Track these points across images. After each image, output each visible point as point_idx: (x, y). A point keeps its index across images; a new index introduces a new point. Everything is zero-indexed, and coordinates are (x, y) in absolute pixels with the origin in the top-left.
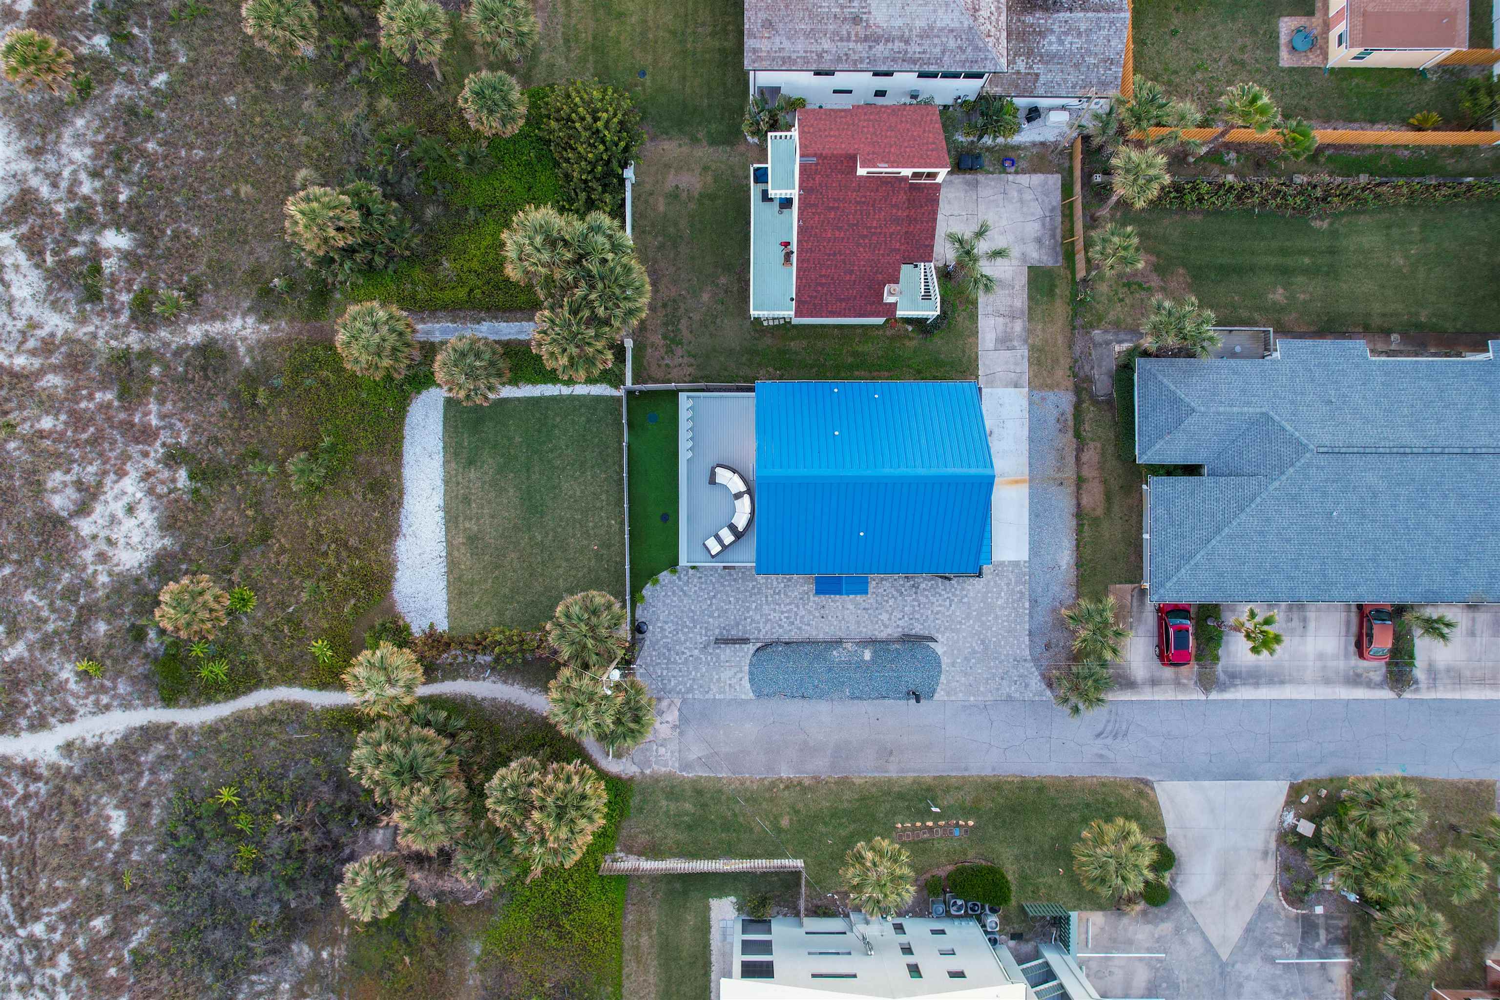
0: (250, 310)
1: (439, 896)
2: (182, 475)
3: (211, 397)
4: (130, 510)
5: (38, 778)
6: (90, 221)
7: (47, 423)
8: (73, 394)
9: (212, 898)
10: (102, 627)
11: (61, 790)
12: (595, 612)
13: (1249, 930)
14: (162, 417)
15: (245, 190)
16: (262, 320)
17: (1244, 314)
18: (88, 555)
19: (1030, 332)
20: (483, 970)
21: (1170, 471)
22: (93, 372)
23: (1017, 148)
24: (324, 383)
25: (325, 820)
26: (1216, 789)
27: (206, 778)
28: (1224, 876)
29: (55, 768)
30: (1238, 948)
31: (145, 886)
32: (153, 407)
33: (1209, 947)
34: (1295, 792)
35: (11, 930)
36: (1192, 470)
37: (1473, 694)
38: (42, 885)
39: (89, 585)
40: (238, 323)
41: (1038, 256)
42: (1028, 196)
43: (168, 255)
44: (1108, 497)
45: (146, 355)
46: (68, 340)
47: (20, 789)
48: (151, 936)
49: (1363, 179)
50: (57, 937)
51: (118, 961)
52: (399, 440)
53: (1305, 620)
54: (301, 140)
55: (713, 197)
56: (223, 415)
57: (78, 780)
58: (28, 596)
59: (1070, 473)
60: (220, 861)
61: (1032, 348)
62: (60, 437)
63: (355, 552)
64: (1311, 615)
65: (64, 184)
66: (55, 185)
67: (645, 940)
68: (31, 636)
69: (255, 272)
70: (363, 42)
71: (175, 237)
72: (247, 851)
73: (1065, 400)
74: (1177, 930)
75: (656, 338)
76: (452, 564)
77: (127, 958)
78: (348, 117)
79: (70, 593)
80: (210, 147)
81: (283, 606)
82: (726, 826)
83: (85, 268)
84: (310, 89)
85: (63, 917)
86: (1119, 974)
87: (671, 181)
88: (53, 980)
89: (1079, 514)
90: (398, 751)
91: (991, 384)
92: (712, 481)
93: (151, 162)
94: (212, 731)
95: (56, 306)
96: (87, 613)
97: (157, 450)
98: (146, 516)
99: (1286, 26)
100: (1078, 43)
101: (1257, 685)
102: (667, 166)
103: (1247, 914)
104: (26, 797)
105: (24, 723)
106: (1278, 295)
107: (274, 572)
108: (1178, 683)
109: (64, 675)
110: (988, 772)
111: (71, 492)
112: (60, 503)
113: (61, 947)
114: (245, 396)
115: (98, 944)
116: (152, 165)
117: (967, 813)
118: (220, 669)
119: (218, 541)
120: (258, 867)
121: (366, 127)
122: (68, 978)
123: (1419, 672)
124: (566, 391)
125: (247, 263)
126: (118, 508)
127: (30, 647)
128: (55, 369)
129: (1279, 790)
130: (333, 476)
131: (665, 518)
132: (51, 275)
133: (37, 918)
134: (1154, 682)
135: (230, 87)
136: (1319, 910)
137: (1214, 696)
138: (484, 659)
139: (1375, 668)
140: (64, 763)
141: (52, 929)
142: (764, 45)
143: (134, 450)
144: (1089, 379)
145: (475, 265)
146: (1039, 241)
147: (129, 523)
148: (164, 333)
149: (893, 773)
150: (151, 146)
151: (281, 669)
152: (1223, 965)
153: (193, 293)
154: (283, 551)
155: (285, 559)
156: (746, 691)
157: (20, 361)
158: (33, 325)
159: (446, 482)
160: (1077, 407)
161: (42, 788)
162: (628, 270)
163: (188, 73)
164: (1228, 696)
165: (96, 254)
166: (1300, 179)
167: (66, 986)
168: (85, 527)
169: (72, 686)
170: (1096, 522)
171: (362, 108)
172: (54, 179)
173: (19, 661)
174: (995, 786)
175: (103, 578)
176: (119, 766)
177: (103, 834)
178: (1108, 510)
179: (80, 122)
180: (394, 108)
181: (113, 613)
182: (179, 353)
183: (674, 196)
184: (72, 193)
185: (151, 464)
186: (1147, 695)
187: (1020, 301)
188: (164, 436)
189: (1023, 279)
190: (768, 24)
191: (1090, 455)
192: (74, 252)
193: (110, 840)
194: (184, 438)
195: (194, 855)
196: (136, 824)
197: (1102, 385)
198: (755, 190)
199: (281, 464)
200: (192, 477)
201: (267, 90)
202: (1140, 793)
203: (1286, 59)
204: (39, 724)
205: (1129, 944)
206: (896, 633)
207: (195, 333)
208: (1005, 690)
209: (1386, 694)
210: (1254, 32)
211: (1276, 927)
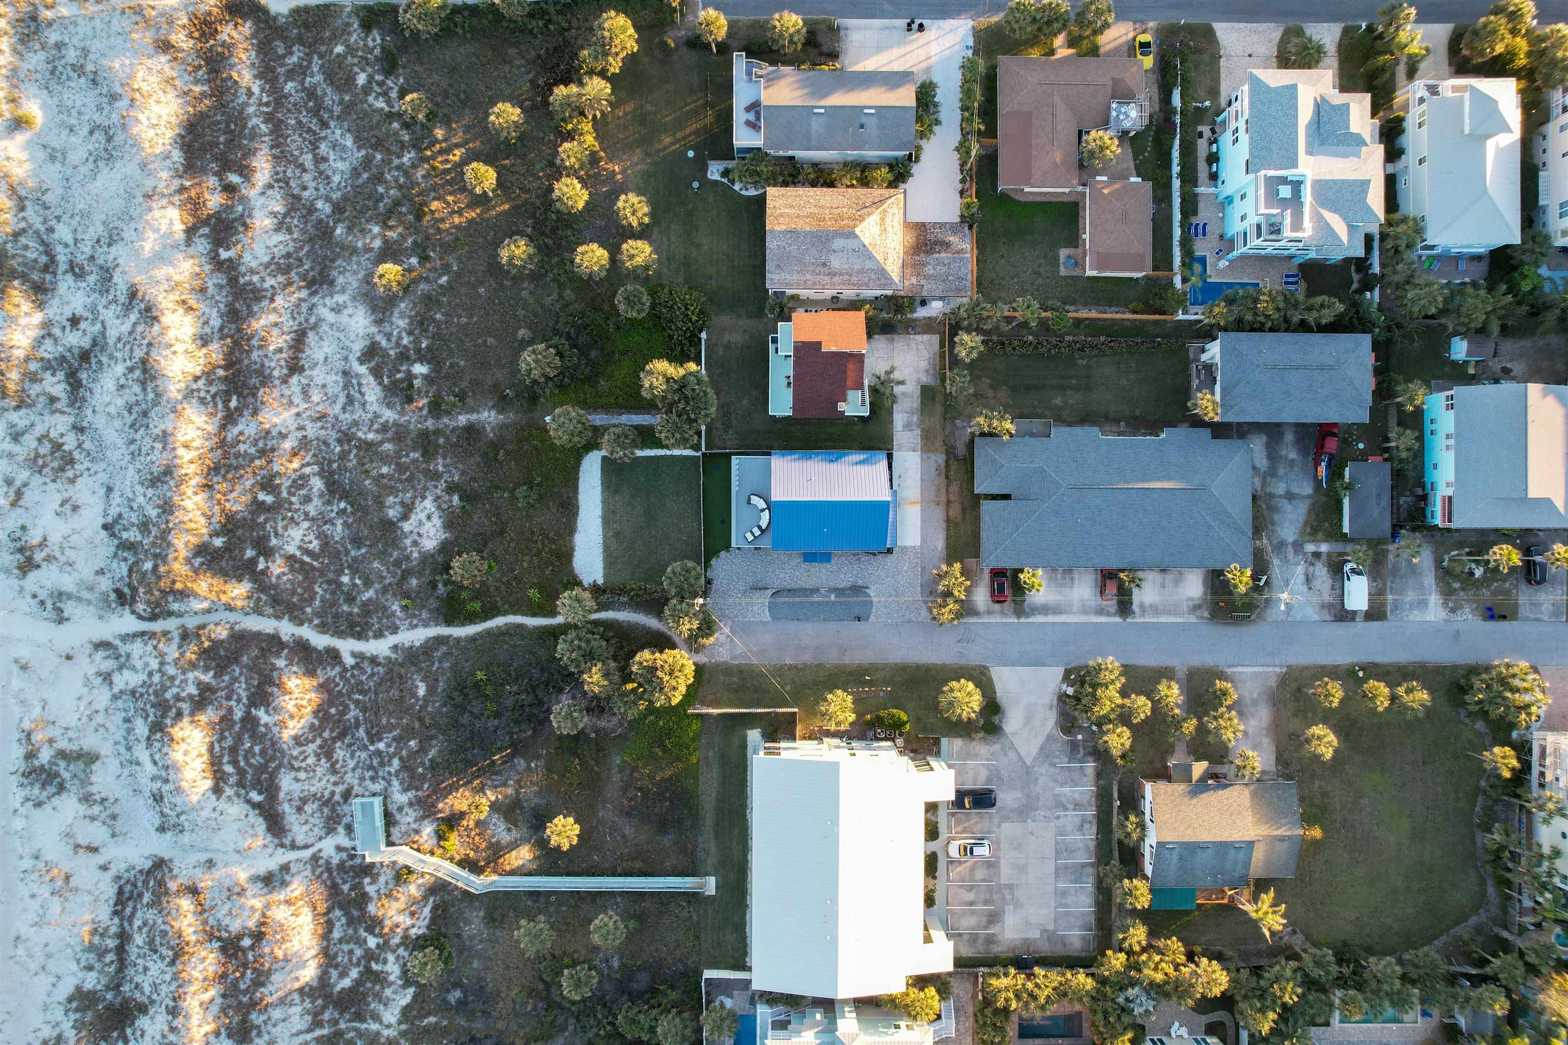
0: (493, 407)
1: (597, 731)
2: (456, 499)
3: (472, 455)
4: (429, 517)
5: (379, 664)
6: (408, 359)
7: (385, 470)
8: (398, 454)
9: (472, 732)
10: (414, 582)
11: (391, 670)
12: (688, 571)
13: (1042, 749)
14: (445, 466)
15: (490, 340)
16: (499, 412)
17: (1039, 411)
18: (408, 542)
19: (921, 421)
20: (621, 772)
21: (995, 497)
22: (409, 442)
23: (915, 320)
24: (535, 448)
25: (534, 689)
26: (1025, 672)
27: (467, 666)
28: (1028, 719)
29: (388, 659)
30: (1036, 759)
31: (435, 725)
32: (440, 461)
33: (1020, 758)
34: (1067, 673)
35: (365, 747)
36: (1006, 497)
37: (1164, 619)
38: (384, 721)
39: (408, 558)
40: (486, 414)
41: (925, 379)
42: (921, 347)
43: (447, 377)
44: (964, 511)
45: (437, 432)
46: (396, 424)
47: (369, 670)
48: (440, 752)
49: (1102, 338)
50: (392, 750)
51: (423, 764)
52: (577, 479)
53: (1072, 579)
54: (521, 313)
55: (749, 348)
56: (478, 465)
57: (401, 665)
58: (376, 564)
59: (943, 498)
60: (476, 711)
61: (923, 430)
62: (391, 477)
63: (552, 541)
64: (1076, 576)
65: (394, 339)
66: (389, 340)
67: (711, 754)
68: (377, 586)
69: (496, 386)
70: (556, 259)
71: (452, 366)
72: (492, 706)
73: (939, 459)
74: (1003, 749)
75: (718, 425)
76: (606, 547)
77: (427, 763)
78: (548, 301)
79: (397, 563)
80: (471, 316)
81: (512, 571)
82: (756, 690)
83: (405, 385)
84: (526, 284)
85: (394, 739)
86: (971, 773)
87: (727, 337)
88: (389, 773)
89: (948, 521)
90: (583, 645)
91: (900, 450)
92: (749, 502)
93: (438, 324)
94: (473, 639)
95: (389, 406)
96: (406, 574)
97: (442, 485)
98: (437, 521)
99: (1063, 253)
100: (944, 269)
101: (1046, 614)
102: (724, 330)
103: (1041, 740)
104: (373, 674)
105: (371, 634)
106: (1058, 401)
107: (506, 551)
108: (1002, 613)
109: (395, 607)
110: (898, 661)
111: (398, 508)
112: (392, 513)
113: (394, 755)
114: (492, 455)
115: (413, 755)
116: (439, 328)
117: (887, 683)
118: (477, 606)
119: (476, 535)
120: (497, 715)
121: (557, 307)
122: (397, 772)
123: (1135, 607)
124: (668, 453)
125: (490, 382)
126: (422, 517)
127: (377, 592)
128: (388, 441)
129: (1059, 672)
130: (540, 499)
131: (723, 522)
132: (386, 389)
133: (380, 740)
134: (990, 612)
135: (482, 283)
136: (1080, 737)
137: (1022, 620)
138: (624, 599)
139: (1111, 604)
140: (393, 656)
141: (388, 745)
142: (776, 277)
143: (430, 484)
144: (954, 447)
145: (619, 384)
146: (927, 371)
147: (428, 525)
148: (445, 420)
149: (847, 660)
150: (438, 316)
151: (511, 606)
152: (1028, 768)
153: (462, 396)
154: (512, 540)
155: (513, 545)
156: (767, 617)
157: (371, 436)
158: (377, 416)
159: (603, 502)
160: (947, 462)
161: (381, 670)
162: (705, 393)
163: (459, 275)
164: (1030, 620)
165: (410, 376)
166: (1068, 338)
167: (397, 776)
168: (407, 526)
169: (398, 614)
170: (957, 524)
171: (555, 296)
172: (389, 336)
173: (370, 600)
174: (902, 668)
175: (415, 555)
176: (422, 658)
177: (414, 695)
178: (964, 518)
179: (403, 305)
180: (573, 296)
181: (420, 574)
182: (454, 430)
183: (728, 346)
184: (398, 344)
185: (439, 492)
186: (985, 619)
187: (916, 404)
188: (446, 476)
189: (918, 392)
190: (778, 266)
191: (954, 488)
192: (399, 376)
193: (418, 699)
194: (456, 478)
195: (461, 708)
196: (431, 690)
197: (961, 450)
198: (771, 347)
199: (512, 492)
200: (461, 499)
201: (501, 284)
202: (982, 673)
203: (1063, 271)
204: (379, 635)
205: (976, 756)
206: (849, 585)
207: (463, 420)
208: (907, 616)
209: (1117, 619)
210: (1045, 257)
211: (1056, 747)
